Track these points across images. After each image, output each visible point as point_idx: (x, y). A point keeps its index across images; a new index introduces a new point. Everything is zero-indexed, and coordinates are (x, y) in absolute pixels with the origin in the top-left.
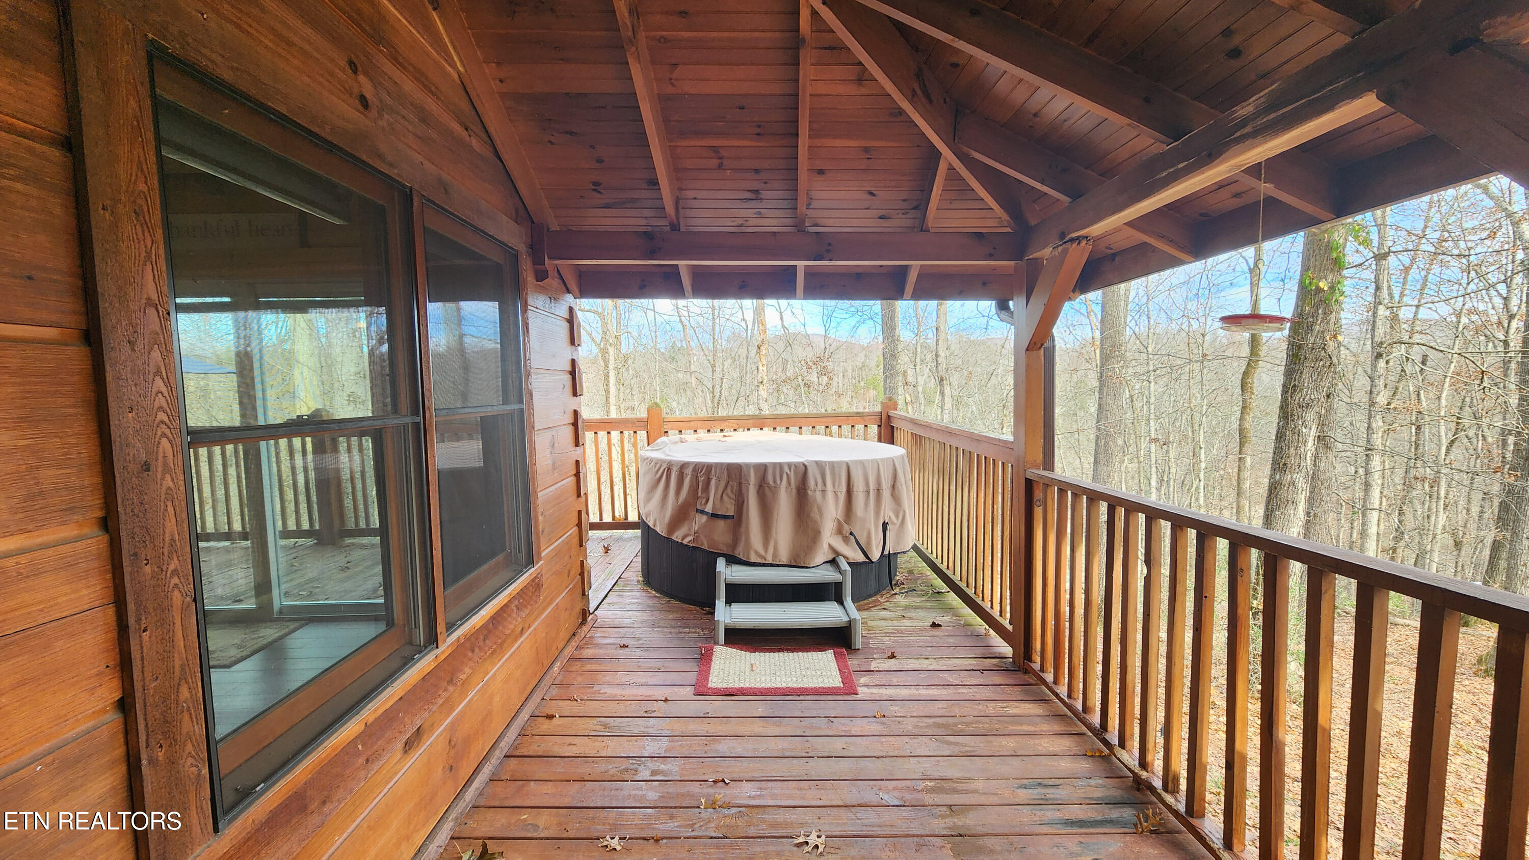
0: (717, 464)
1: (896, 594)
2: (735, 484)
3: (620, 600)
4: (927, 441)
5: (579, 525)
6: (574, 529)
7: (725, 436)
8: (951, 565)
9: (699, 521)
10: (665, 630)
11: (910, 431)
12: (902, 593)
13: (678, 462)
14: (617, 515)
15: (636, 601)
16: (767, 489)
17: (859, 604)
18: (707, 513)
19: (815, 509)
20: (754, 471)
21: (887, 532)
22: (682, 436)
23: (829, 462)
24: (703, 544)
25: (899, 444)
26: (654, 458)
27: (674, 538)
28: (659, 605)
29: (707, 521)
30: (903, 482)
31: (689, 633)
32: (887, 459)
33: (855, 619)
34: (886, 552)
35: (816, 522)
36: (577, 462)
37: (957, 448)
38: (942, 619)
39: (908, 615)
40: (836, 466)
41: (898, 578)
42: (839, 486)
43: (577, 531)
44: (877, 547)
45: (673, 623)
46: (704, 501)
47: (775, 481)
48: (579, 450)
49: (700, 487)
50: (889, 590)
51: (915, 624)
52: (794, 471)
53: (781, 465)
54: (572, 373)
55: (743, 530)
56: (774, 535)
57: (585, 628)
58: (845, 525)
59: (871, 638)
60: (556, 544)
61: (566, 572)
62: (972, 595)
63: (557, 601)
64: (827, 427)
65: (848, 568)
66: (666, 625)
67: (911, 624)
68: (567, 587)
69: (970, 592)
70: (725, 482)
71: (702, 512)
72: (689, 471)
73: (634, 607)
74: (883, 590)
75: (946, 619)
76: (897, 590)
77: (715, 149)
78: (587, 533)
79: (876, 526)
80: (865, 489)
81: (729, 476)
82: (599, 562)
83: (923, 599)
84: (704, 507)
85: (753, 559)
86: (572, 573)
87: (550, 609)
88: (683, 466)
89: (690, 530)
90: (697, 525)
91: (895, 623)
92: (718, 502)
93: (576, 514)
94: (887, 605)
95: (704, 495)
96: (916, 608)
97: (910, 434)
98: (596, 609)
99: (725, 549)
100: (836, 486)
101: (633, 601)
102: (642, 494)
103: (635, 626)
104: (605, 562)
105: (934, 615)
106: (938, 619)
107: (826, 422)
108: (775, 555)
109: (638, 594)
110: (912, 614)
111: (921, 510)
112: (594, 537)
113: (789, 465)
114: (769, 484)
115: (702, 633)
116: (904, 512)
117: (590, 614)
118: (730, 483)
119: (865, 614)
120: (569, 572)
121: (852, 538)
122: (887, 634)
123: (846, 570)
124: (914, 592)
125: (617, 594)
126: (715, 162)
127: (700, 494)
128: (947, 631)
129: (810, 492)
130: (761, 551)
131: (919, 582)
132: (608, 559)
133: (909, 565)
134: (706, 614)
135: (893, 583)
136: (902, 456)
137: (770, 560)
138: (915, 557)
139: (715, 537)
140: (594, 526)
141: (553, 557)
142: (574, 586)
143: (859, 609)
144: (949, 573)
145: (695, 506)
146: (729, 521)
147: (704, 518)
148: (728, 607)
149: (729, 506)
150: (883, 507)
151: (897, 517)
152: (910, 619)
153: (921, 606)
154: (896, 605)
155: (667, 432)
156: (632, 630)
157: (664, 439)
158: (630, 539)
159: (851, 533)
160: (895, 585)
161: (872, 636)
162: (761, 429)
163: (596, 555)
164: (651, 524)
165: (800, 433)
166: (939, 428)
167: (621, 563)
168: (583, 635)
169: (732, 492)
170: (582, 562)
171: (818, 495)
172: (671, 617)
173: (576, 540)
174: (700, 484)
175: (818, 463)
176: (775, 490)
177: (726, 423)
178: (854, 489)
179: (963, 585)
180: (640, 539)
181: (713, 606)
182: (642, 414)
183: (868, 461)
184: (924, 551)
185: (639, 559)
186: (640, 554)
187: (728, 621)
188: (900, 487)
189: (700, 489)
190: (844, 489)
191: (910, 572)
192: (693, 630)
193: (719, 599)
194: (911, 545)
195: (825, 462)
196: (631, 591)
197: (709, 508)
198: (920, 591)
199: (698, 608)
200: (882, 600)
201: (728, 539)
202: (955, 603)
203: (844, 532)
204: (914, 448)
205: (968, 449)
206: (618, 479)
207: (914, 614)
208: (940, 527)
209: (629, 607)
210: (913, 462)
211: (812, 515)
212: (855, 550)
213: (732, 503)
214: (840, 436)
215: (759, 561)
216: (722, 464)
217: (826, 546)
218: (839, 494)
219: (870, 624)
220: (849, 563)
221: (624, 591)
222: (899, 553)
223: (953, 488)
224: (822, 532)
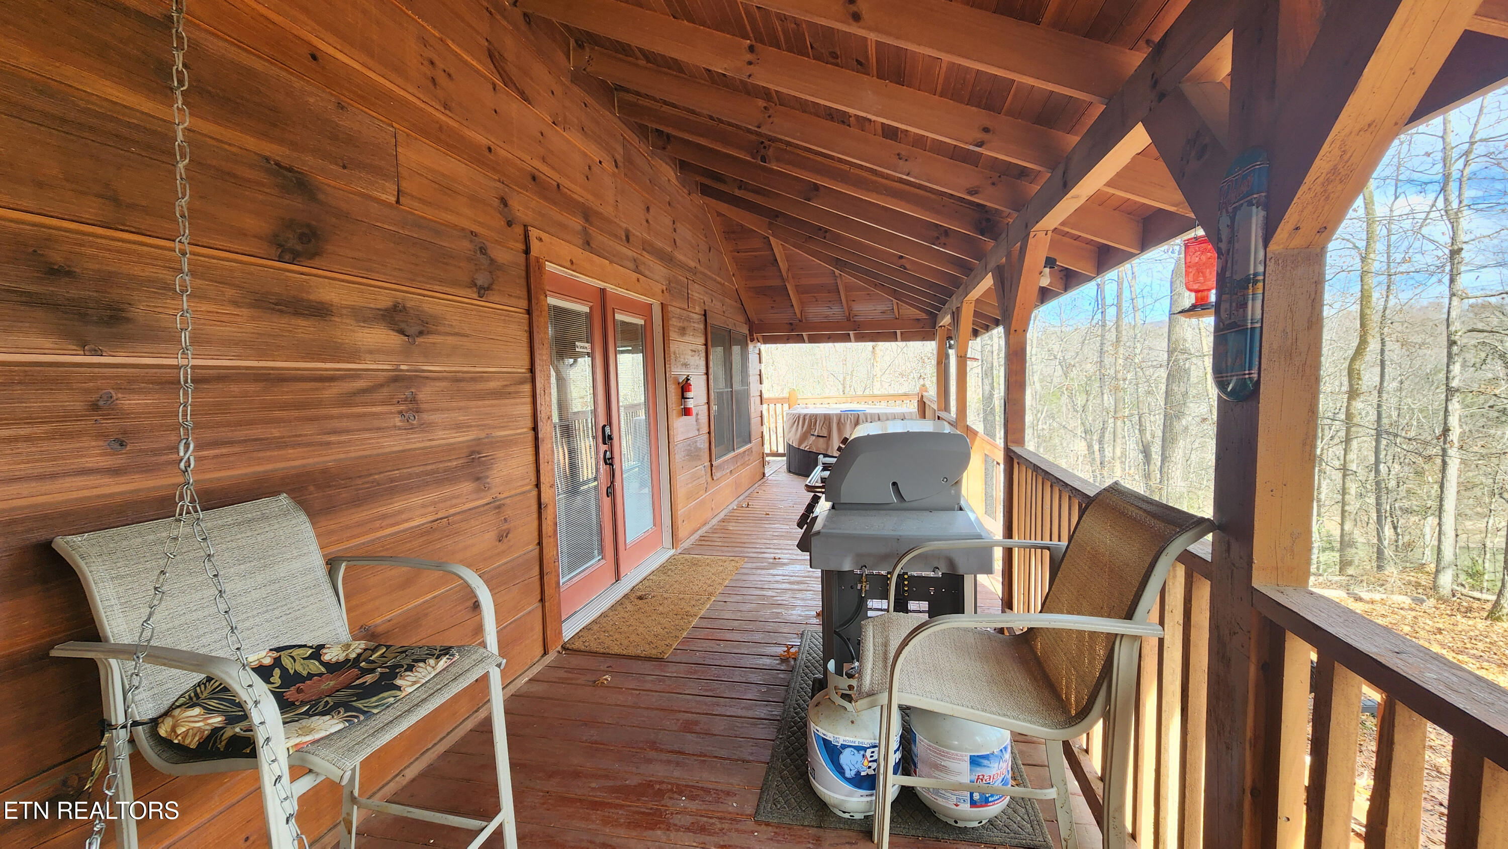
2: (827, 423)
9: (812, 439)
13: (803, 415)
24: (814, 450)
26: (791, 413)
27: (801, 448)
29: (815, 439)
46: (814, 430)
49: (812, 425)
54: (760, 375)
55: (830, 442)
70: (823, 422)
71: (813, 435)
72: (807, 417)
77: (815, 297)
81: (825, 419)
84: (814, 433)
88: (805, 416)
89: (807, 444)
90: (811, 441)
92: (820, 431)
95: (814, 428)
109: (786, 476)
113: (850, 412)
118: (825, 422)
126: (814, 300)
127: (812, 428)
139: (818, 446)
140: (768, 455)
145: (810, 433)
146: (824, 439)
155: (799, 404)
157: (796, 405)
169: (826, 426)
174: (812, 423)
176: (845, 425)
182: (786, 395)
196: (783, 477)
197: (816, 434)
201: (824, 446)
213: (826, 431)
216: (822, 414)
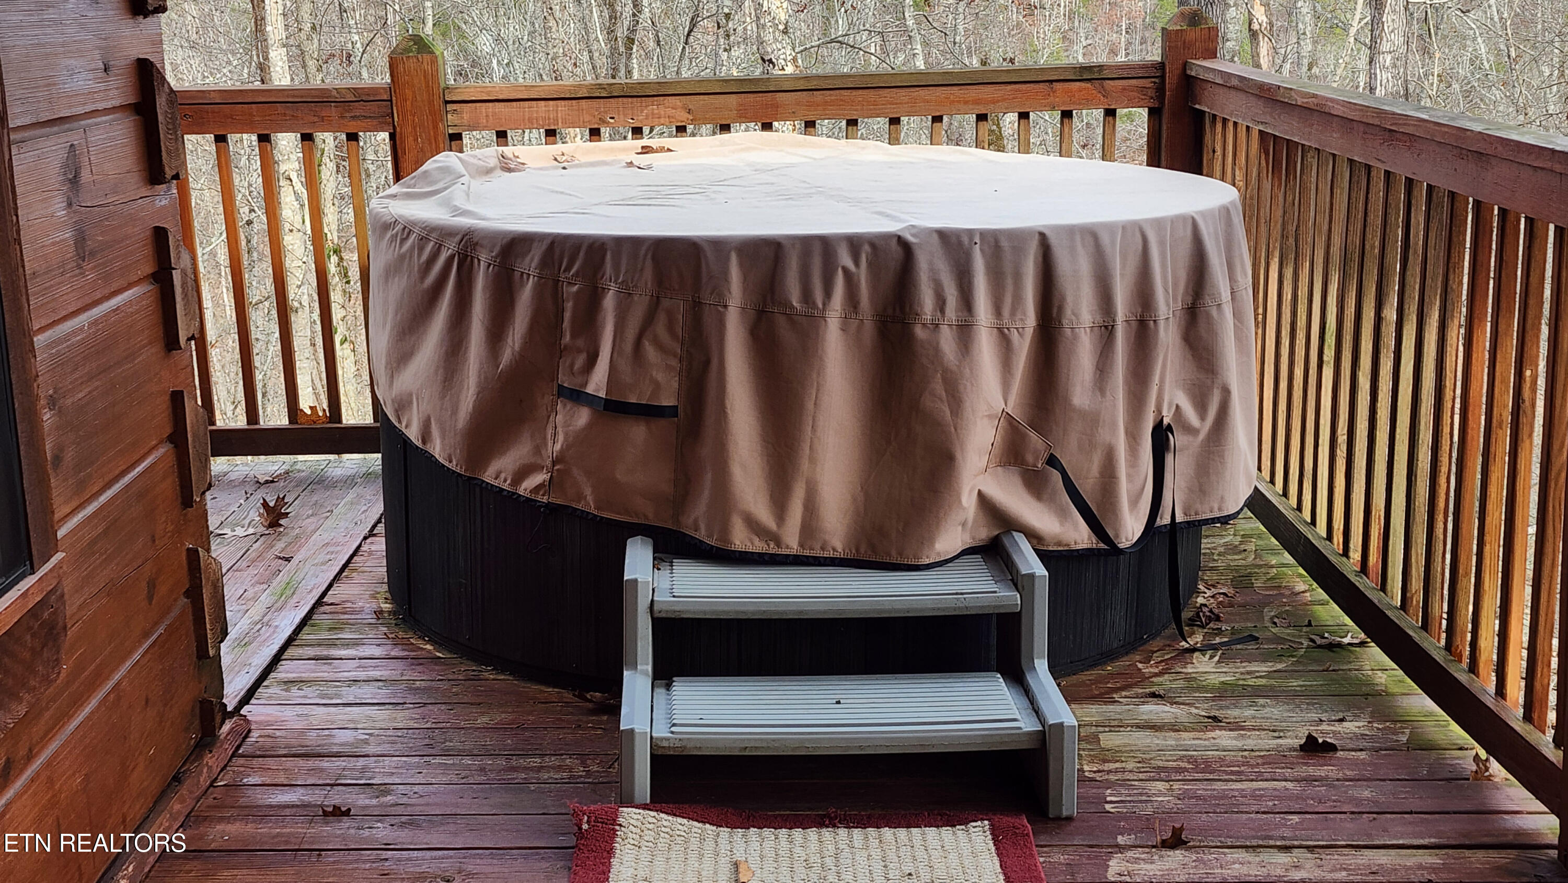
0: (620, 241)
1: (1193, 650)
2: (681, 308)
3: (323, 671)
4: (1312, 160)
5: (178, 437)
6: (161, 451)
7: (646, 150)
8: (1374, 557)
9: (567, 425)
10: (468, 761)
11: (1256, 128)
12: (1215, 648)
13: (493, 236)
14: (306, 402)
15: (376, 674)
16: (781, 321)
17: (1074, 679)
18: (590, 400)
19: (938, 387)
20: (741, 265)
21: (1169, 458)
22: (508, 150)
23: (984, 234)
24: (580, 497)
25: (1218, 172)
26: (414, 223)
27: (488, 477)
28: (444, 685)
29: (590, 426)
30: (1226, 295)
31: (540, 769)
32: (1176, 220)
33: (1061, 725)
34: (1164, 519)
35: (937, 425)
36: (160, 235)
37: (1410, 182)
38: (1338, 727)
39: (1233, 713)
40: (1004, 243)
41: (1200, 600)
42: (1013, 313)
43: (172, 460)
44: (1135, 502)
45: (489, 741)
46: (580, 361)
47: (807, 296)
48: (165, 197)
49: (567, 315)
50: (1173, 638)
51: (1250, 743)
52: (870, 264)
53: (826, 244)
55: (706, 449)
56: (805, 465)
57: (212, 761)
58: (1033, 436)
59: (1109, 785)
60: (103, 499)
61: (144, 584)
62: (1439, 656)
63: (117, 677)
64: (981, 118)
65: (1039, 570)
66: (468, 745)
67: (1239, 744)
68: (146, 635)
69: (1435, 645)
70: (646, 300)
71: (577, 396)
72: (529, 264)
73: (367, 693)
74: (1153, 636)
75: (1351, 726)
76: (1197, 639)
78: (206, 466)
79: (1133, 437)
80: (1099, 319)
81: (660, 279)
82: (252, 554)
83: (1280, 666)
84: (579, 380)
85: (741, 539)
86: (162, 589)
87: (93, 703)
89: (538, 450)
90: (561, 438)
91: (1187, 738)
92: (625, 366)
93: (163, 404)
94: (1165, 682)
95: (580, 343)
96: (1256, 693)
97: (1255, 135)
98: (247, 698)
99: (651, 516)
100: (1006, 312)
101: (362, 675)
102: (383, 339)
103: (370, 749)
104: (270, 555)
105: (1314, 716)
106: (1324, 727)
107: (977, 102)
108: (809, 529)
109: (377, 652)
110: (1244, 712)
111: (1283, 385)
112: (233, 476)
113: (854, 243)
114: (788, 304)
115: (580, 771)
116: (1226, 392)
117: (227, 715)
118: (666, 303)
119: (1094, 712)
120: (152, 585)
121: (1056, 476)
122: (1162, 773)
123: (1032, 576)
124: (1252, 646)
125: (311, 652)
127: (567, 338)
128: (1355, 763)
129: (920, 332)
130: (764, 515)
131: (1269, 613)
132: (280, 545)
133: (1236, 560)
134: (593, 712)
135: (1186, 614)
136: (1225, 212)
137: (792, 543)
138: (1260, 537)
139: (618, 476)
140: (229, 442)
141: (94, 542)
142: (170, 630)
143: (1071, 697)
144: (1367, 586)
145: (554, 377)
146: (663, 422)
147: (583, 417)
148: (661, 692)
149: (660, 376)
150: (1156, 379)
151: (1201, 408)
152: (1235, 726)
153: (1272, 688)
154: (1193, 684)
155: (457, 137)
156: (361, 762)
157: (447, 158)
158: (349, 482)
159: (1052, 461)
160: (1192, 622)
161: (1112, 777)
162: (767, 127)
163: (240, 532)
164: (413, 434)
165: (894, 140)
166: (1351, 115)
167: (322, 557)
168: (204, 781)
169: (671, 329)
170: (193, 555)
171: (947, 341)
172: (483, 720)
173: (168, 486)
174: (569, 305)
175: (946, 237)
176: (808, 325)
177: (652, 107)
178: (1065, 322)
179: (1410, 624)
180: (380, 482)
181: (615, 688)
183: (1110, 227)
184: (1290, 515)
185: (379, 545)
186: (381, 528)
187: (661, 732)
188: (1214, 312)
189: (566, 324)
190: (1031, 320)
191: (1242, 580)
192: (554, 761)
193: (634, 666)
194: (1245, 493)
195: (970, 232)
196: (356, 643)
197: (597, 384)
198: (1269, 641)
199: (568, 696)
200: (1147, 670)
201: (660, 478)
202: (1381, 678)
203: (1030, 458)
204: (1267, 185)
205: (1444, 183)
206: (304, 289)
207: (1249, 712)
208: (1342, 438)
209: (350, 694)
210: (1263, 229)
211: (927, 402)
212: (1062, 514)
213: (669, 368)
214: (1024, 147)
215: (758, 546)
216: (636, 241)
217: (968, 502)
218: (1015, 336)
219: (1109, 740)
220: (1045, 556)
221: (332, 644)
222: (1207, 522)
223: (1390, 314)
224: (958, 455)
